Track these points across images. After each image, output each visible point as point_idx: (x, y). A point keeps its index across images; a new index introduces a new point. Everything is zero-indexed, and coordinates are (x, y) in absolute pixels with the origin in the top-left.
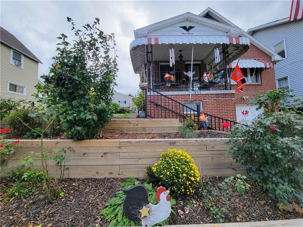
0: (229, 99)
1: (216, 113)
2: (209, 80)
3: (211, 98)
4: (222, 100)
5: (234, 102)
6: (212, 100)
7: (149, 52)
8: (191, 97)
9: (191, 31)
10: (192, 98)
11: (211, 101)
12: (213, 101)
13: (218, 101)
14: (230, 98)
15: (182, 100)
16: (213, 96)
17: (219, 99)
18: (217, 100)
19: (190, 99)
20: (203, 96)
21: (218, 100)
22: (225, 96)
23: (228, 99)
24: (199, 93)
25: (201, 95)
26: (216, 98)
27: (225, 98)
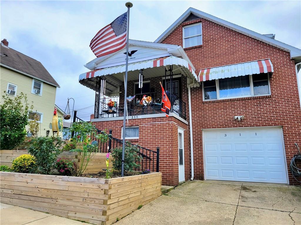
0: (166, 123)
1: (151, 138)
4: (159, 124)
5: (171, 127)
6: (148, 124)
10: (130, 123)
16: (150, 120)
18: (153, 124)
20: (140, 121)
21: (155, 124)
22: (162, 119)
25: (138, 119)
27: (162, 122)
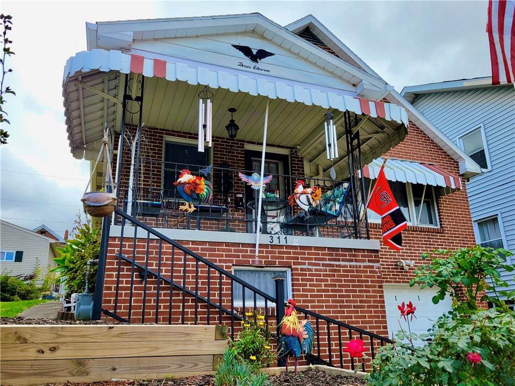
0: (365, 267)
1: (330, 307)
2: (310, 204)
3: (316, 259)
4: (346, 266)
5: (379, 277)
6: (319, 265)
7: (134, 97)
8: (257, 252)
9: (263, 63)
10: (263, 257)
11: (316, 270)
12: (321, 270)
13: (335, 271)
14: (367, 264)
15: (231, 261)
16: (323, 254)
17: (337, 263)
18: (333, 265)
19: (257, 259)
20: (294, 253)
21: (337, 266)
22: (355, 256)
23: (362, 264)
24: (283, 242)
25: (288, 247)
26: (329, 260)
27: (354, 263)
